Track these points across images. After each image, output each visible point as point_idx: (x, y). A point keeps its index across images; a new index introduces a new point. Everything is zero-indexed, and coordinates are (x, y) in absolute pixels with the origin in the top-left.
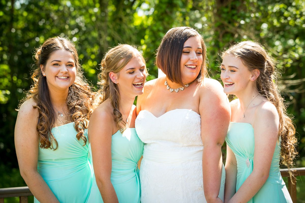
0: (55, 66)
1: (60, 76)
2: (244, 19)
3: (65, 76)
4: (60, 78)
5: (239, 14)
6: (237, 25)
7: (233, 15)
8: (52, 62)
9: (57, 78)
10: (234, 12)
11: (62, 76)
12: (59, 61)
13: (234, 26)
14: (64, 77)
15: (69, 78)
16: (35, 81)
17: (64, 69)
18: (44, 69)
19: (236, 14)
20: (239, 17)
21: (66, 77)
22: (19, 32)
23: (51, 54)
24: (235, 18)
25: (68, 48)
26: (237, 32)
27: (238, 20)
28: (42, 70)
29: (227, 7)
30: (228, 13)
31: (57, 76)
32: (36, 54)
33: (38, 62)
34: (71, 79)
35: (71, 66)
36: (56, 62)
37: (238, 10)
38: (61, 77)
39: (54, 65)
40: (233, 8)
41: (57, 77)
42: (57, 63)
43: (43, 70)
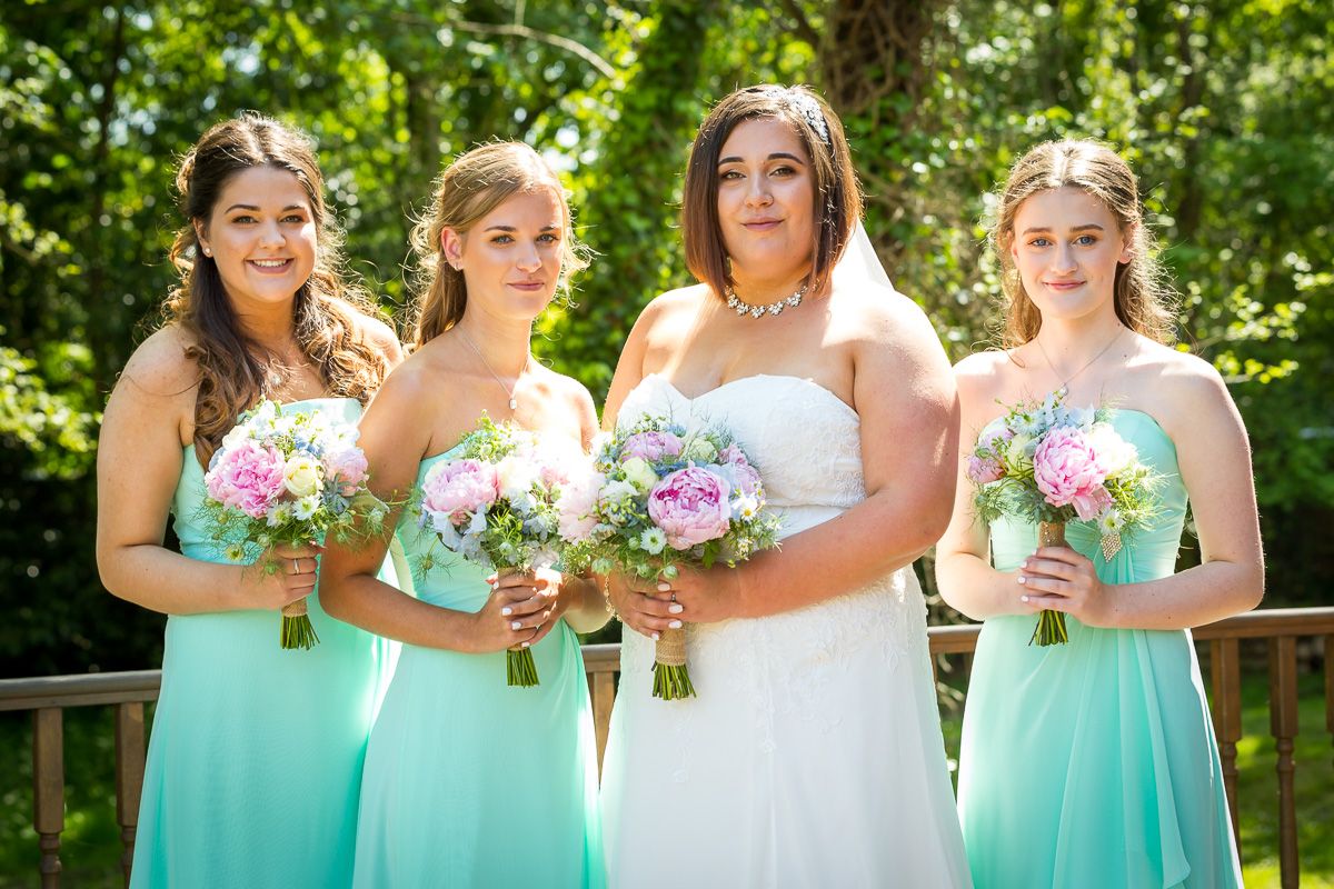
0: (241, 226)
1: (261, 260)
2: (925, 160)
3: (278, 259)
4: (260, 268)
5: (907, 142)
6: (898, 176)
7: (888, 144)
8: (230, 209)
9: (249, 266)
10: (892, 133)
11: (266, 260)
12: (253, 208)
13: (889, 181)
14: (275, 264)
15: (293, 264)
16: (184, 269)
17: (271, 235)
18: (205, 233)
19: (897, 139)
20: (907, 151)
21: (280, 263)
22: (127, 226)
23: (224, 182)
24: (892, 152)
25: (284, 160)
26: (900, 201)
27: (906, 161)
28: (199, 236)
29: (864, 116)
30: (868, 135)
31: (249, 259)
32: (181, 174)
33: (186, 205)
34: (300, 266)
35: (297, 219)
36: (242, 209)
37: (903, 127)
38: (263, 263)
39: (238, 220)
40: (886, 120)
41: (252, 262)
42: (246, 214)
43: (203, 236)
